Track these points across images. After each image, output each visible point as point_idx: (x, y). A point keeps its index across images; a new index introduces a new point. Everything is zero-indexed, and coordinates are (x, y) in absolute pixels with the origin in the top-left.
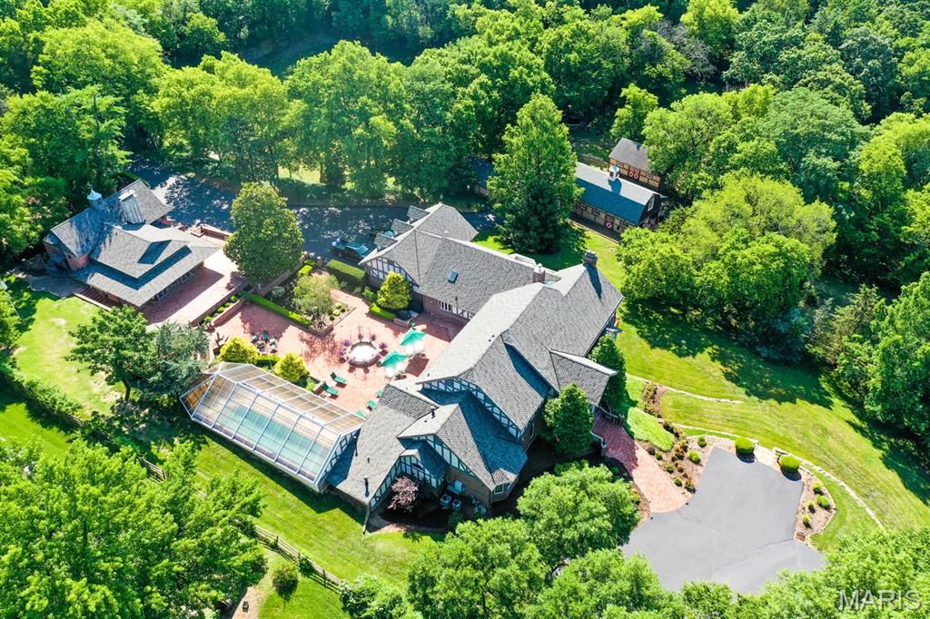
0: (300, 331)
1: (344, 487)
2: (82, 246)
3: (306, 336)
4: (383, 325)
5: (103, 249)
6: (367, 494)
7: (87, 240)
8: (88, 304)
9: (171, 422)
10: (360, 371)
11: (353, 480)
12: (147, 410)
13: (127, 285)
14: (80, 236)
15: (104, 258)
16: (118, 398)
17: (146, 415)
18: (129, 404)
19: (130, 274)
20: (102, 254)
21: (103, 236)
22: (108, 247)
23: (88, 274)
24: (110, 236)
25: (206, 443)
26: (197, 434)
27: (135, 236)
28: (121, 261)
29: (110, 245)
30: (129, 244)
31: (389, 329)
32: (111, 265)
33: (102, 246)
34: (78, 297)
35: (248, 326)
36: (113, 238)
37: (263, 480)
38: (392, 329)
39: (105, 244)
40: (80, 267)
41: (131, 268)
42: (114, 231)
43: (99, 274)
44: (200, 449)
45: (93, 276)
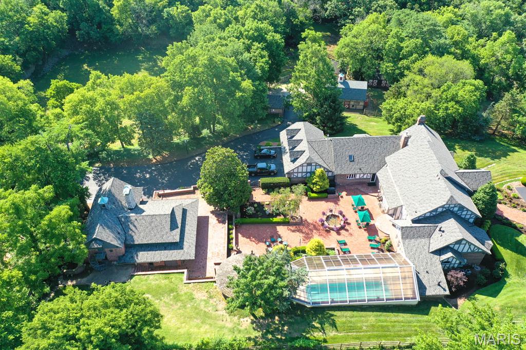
0: (287, 227)
1: (429, 292)
2: (119, 239)
3: (293, 228)
4: (324, 202)
5: (133, 234)
6: (445, 290)
7: (119, 233)
8: (151, 277)
9: (299, 315)
10: (343, 232)
11: (430, 287)
12: (277, 318)
13: (171, 249)
14: (113, 232)
15: (138, 240)
16: (250, 321)
17: (280, 321)
18: (261, 321)
19: (170, 241)
20: (135, 237)
21: (125, 225)
22: (136, 231)
23: (132, 257)
24: (131, 223)
25: (333, 315)
26: (322, 313)
27: (153, 215)
28: (155, 236)
29: (136, 229)
30: (152, 222)
31: (329, 203)
32: (150, 242)
33: (130, 232)
34: (138, 275)
35: (254, 239)
36: (136, 223)
37: (384, 316)
38: (331, 202)
39: (132, 230)
40: (121, 254)
41: (169, 237)
42: (131, 218)
43: (141, 253)
44: (333, 320)
45: (137, 256)
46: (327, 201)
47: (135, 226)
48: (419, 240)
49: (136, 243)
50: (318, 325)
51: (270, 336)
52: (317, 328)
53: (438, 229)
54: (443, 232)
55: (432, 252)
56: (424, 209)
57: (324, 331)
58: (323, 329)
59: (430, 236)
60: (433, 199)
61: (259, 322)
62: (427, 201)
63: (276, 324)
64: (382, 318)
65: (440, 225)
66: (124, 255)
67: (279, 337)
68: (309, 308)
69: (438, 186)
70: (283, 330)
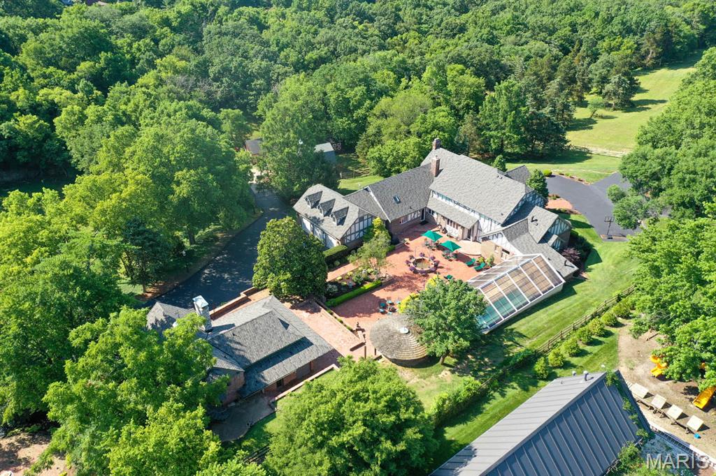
0: (382, 290)
1: (564, 274)
6: (572, 267)
7: (226, 358)
10: (439, 270)
16: (449, 372)
17: (475, 358)
18: (459, 366)
19: (294, 340)
20: (248, 356)
21: (224, 347)
22: (243, 348)
23: (257, 382)
24: (231, 341)
25: (512, 329)
26: (503, 332)
27: (253, 320)
28: (271, 342)
29: (242, 345)
30: (256, 329)
31: (401, 253)
32: (270, 353)
33: (237, 352)
34: (281, 398)
35: (361, 315)
36: (236, 339)
37: (550, 309)
38: (402, 251)
39: (236, 349)
40: (241, 385)
41: (289, 337)
42: (226, 335)
43: (265, 372)
44: (517, 332)
45: (263, 377)
46: (398, 253)
47: (239, 343)
48: (522, 237)
49: (253, 361)
50: (510, 343)
51: (482, 373)
52: (511, 345)
53: (529, 221)
54: (536, 220)
55: (540, 242)
56: (508, 210)
57: (518, 344)
58: (516, 343)
59: (527, 230)
60: (510, 196)
61: (458, 369)
62: (507, 200)
63: (475, 362)
64: (550, 312)
65: (529, 217)
66: (244, 385)
67: (490, 369)
68: (489, 333)
69: (505, 184)
70: (486, 363)
